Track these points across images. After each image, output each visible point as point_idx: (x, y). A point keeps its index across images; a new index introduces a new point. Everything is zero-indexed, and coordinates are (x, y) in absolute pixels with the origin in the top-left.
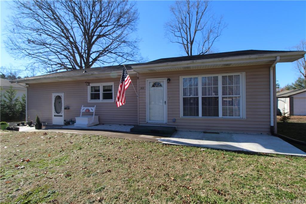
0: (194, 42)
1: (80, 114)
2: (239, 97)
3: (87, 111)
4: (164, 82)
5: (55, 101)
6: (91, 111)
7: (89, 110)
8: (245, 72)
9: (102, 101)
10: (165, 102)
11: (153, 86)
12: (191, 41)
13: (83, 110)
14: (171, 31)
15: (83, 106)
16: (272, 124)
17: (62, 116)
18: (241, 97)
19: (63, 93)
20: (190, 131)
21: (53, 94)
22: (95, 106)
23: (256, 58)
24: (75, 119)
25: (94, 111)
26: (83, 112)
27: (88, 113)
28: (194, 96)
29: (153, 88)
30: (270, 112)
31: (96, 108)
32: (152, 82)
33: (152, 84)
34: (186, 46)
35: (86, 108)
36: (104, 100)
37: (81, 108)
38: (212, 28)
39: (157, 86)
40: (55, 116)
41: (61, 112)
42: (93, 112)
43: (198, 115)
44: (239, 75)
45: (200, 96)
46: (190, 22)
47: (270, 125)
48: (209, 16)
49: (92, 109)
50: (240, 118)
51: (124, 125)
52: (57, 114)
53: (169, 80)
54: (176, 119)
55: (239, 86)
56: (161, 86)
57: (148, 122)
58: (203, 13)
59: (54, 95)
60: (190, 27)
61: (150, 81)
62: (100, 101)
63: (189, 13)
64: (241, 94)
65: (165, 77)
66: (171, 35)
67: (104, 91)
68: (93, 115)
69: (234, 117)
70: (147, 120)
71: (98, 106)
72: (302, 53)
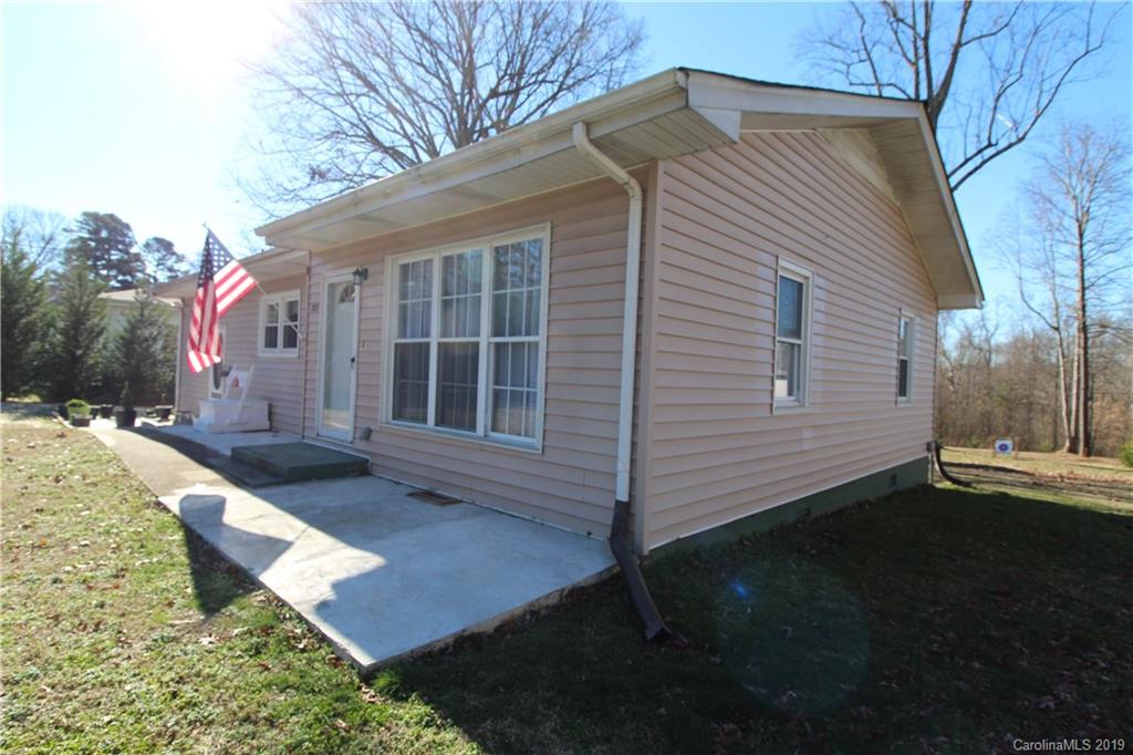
2: (537, 345)
3: (235, 383)
7: (239, 381)
8: (550, 225)
9: (280, 353)
10: (353, 360)
11: (342, 300)
16: (621, 493)
18: (540, 348)
25: (244, 383)
28: (413, 336)
29: (341, 305)
33: (339, 292)
36: (284, 350)
39: (349, 301)
42: (243, 388)
43: (425, 417)
45: (434, 340)
47: (615, 493)
49: (241, 378)
53: (358, 274)
54: (372, 428)
55: (540, 293)
57: (319, 432)
62: (276, 353)
64: (541, 330)
69: (522, 439)
70: (318, 424)
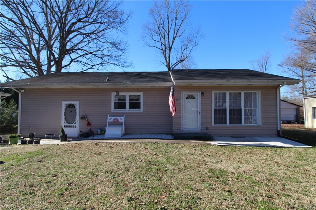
0: (172, 49)
1: (107, 124)
2: (256, 109)
3: (116, 121)
4: (197, 95)
5: (66, 110)
6: (120, 121)
7: (118, 120)
8: (260, 91)
9: (128, 110)
10: (199, 112)
11: (187, 98)
12: (169, 47)
13: (110, 120)
14: (149, 33)
15: (109, 115)
16: (279, 129)
17: (76, 127)
18: (258, 110)
19: (79, 101)
20: (220, 137)
21: (62, 101)
22: (124, 115)
23: (271, 82)
24: (105, 129)
25: (123, 120)
26: (109, 122)
27: (116, 123)
28: (223, 107)
29: (187, 99)
30: (277, 120)
31: (125, 118)
32: (187, 95)
33: (186, 96)
34: (164, 51)
35: (113, 118)
36: (130, 109)
37: (107, 118)
38: (191, 37)
39: (191, 99)
40: (65, 127)
41: (75, 123)
42: (123, 122)
43: (226, 123)
44: (256, 93)
46: (169, 27)
47: (277, 129)
48: (187, 24)
49: (121, 119)
50: (257, 125)
51: (154, 134)
52: (68, 125)
53: (202, 93)
54: (208, 126)
55: (256, 101)
56: (194, 98)
57: (183, 130)
58: (183, 20)
59: (64, 104)
60: (169, 33)
61: (185, 94)
62: (126, 110)
63: (168, 18)
64: (257, 107)
65: (199, 91)
66: (148, 38)
67: (130, 100)
68: (123, 125)
69: (252, 124)
70: (182, 129)
71: (127, 115)
72: (298, 81)
